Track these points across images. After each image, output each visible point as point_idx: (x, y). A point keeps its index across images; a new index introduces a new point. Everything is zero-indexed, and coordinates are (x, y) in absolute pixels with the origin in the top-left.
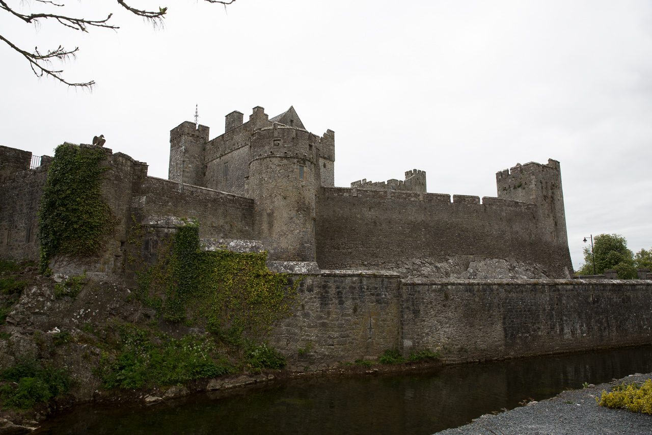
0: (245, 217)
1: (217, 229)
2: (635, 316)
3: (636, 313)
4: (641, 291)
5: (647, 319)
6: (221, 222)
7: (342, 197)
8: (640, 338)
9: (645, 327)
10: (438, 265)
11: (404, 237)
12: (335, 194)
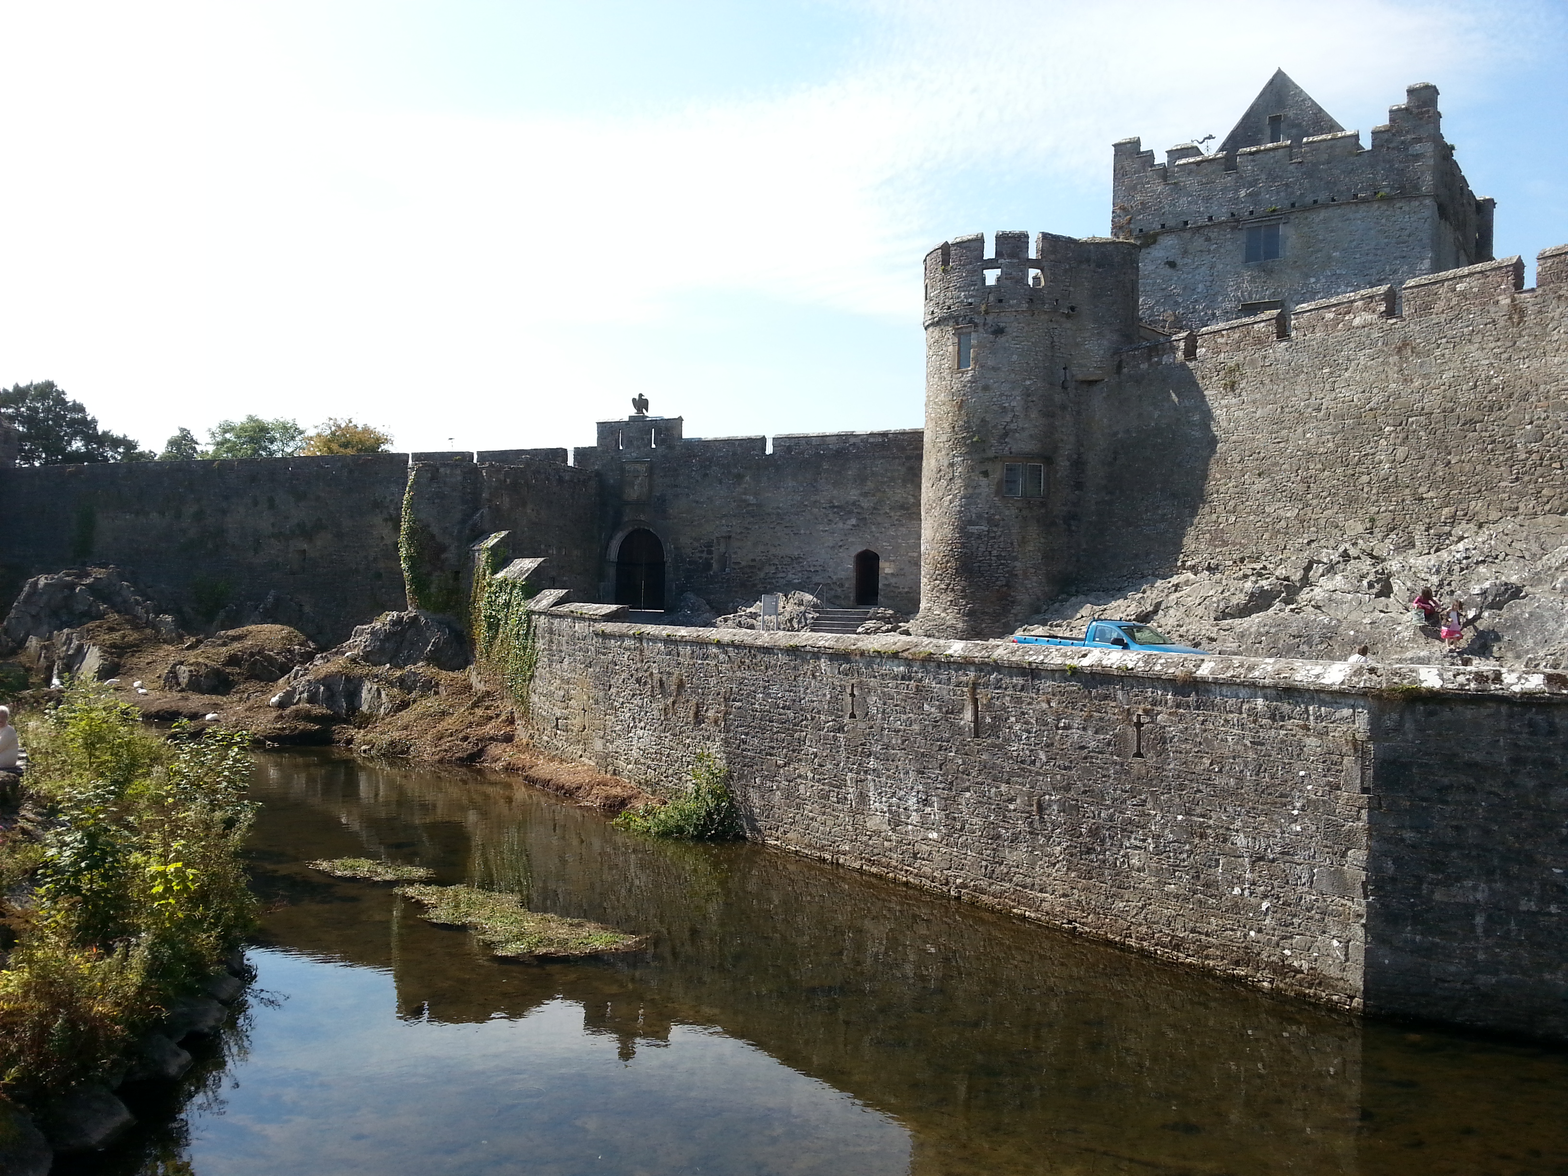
1: (843, 510)
2: (1180, 825)
3: (1188, 813)
4: (1241, 713)
5: (1258, 858)
6: (853, 494)
7: (1160, 367)
8: (1193, 931)
9: (1237, 891)
10: (1394, 565)
11: (1319, 466)
12: (1144, 366)
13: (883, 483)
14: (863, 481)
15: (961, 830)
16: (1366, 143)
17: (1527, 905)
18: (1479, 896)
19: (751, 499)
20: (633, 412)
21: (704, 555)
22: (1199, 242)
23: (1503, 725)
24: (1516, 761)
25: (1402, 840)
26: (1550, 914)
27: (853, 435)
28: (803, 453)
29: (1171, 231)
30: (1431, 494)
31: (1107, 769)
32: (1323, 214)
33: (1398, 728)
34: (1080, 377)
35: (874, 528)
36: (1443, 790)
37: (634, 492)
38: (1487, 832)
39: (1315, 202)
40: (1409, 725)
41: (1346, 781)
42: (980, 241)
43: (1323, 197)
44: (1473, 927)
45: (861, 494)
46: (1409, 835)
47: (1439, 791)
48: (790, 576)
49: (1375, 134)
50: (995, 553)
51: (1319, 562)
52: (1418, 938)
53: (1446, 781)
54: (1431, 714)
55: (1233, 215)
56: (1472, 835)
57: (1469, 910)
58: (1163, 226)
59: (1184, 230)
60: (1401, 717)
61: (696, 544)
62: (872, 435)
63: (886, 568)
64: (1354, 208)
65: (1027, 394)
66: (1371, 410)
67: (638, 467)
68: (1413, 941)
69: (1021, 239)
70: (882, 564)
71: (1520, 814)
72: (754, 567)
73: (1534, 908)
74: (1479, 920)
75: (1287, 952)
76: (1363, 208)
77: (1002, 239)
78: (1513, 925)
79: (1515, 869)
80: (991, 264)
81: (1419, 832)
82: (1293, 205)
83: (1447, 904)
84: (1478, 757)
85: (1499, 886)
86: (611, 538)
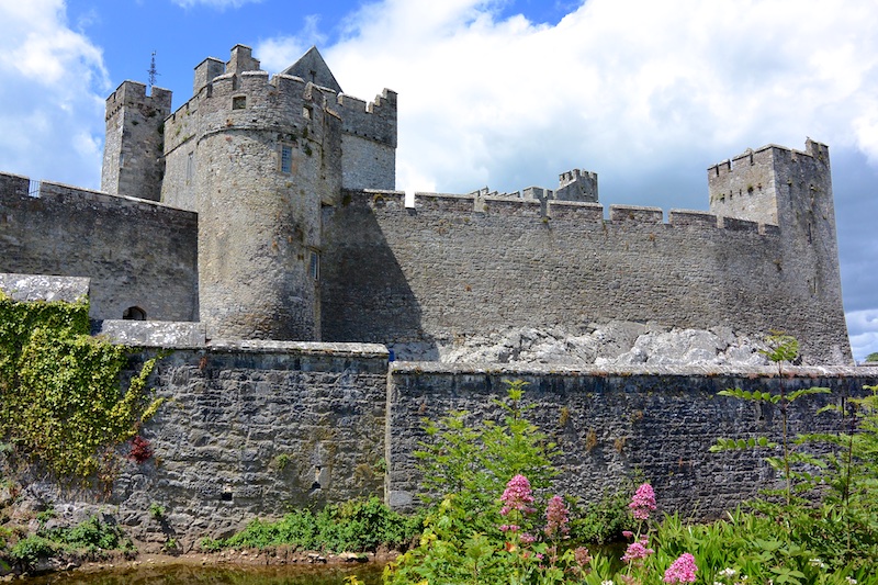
0: (179, 246)
1: (113, 267)
6: (123, 253)
7: (384, 208)
12: (370, 204)
13: (152, 248)
14: (134, 243)
16: (367, 108)
28: (75, 204)
32: (350, 138)
35: (143, 287)
39: (347, 130)
43: (351, 129)
45: (132, 254)
64: (364, 140)
76: (368, 142)
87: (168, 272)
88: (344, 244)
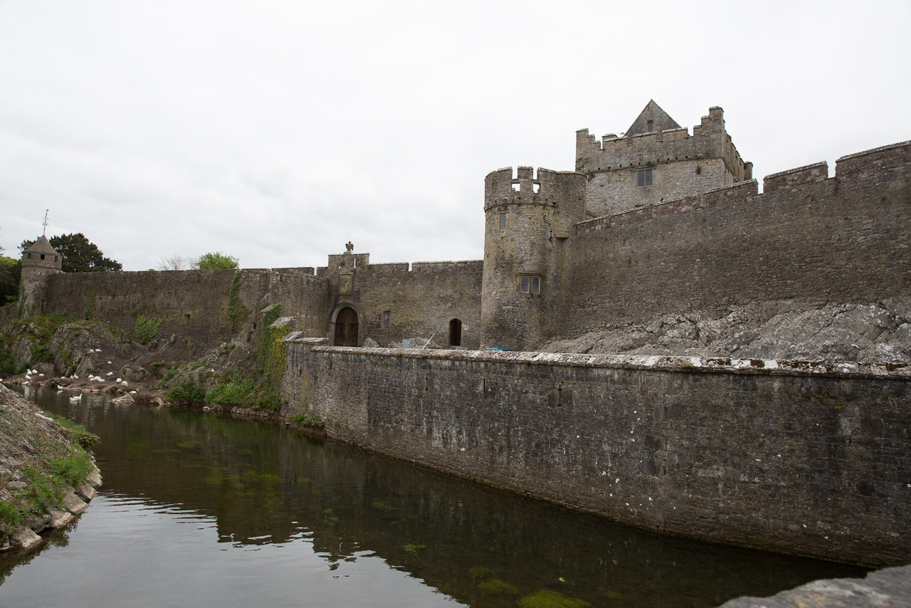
1: (444, 299)
2: (578, 440)
3: (582, 434)
4: (607, 382)
5: (614, 456)
6: (450, 292)
7: (595, 232)
8: (583, 494)
9: (604, 473)
10: (700, 325)
11: (667, 278)
12: (587, 231)
13: (464, 286)
14: (455, 286)
15: (476, 446)
16: (691, 133)
17: (743, 478)
18: (720, 473)
19: (400, 293)
20: (346, 250)
21: (377, 320)
22: (615, 177)
23: (731, 386)
24: (738, 405)
25: (683, 445)
26: (755, 483)
27: (450, 263)
28: (426, 271)
29: (603, 171)
30: (717, 291)
31: (545, 413)
32: (672, 165)
33: (681, 387)
34: (558, 236)
35: (459, 308)
36: (702, 419)
37: (344, 290)
38: (723, 441)
39: (668, 159)
40: (686, 386)
41: (655, 415)
42: (510, 170)
43: (671, 157)
44: (717, 490)
45: (454, 292)
46: (685, 443)
47: (700, 420)
48: (418, 331)
49: (695, 128)
50: (516, 319)
51: (666, 324)
52: (690, 495)
53: (703, 415)
54: (696, 380)
55: (631, 164)
56: (716, 443)
57: (715, 482)
58: (599, 169)
59: (608, 171)
60: (682, 382)
61: (374, 315)
62: (459, 262)
63: (465, 327)
64: (685, 162)
65: (533, 244)
66: (690, 251)
67: (347, 277)
68: (688, 497)
69: (530, 170)
70: (463, 325)
71: (740, 431)
72: (401, 326)
73: (747, 480)
74: (720, 486)
75: (627, 504)
76: (690, 162)
77: (520, 169)
78: (737, 489)
79: (737, 460)
80: (516, 182)
81: (690, 441)
82: (658, 160)
83: (704, 478)
84: (719, 402)
85: (729, 468)
86: (333, 311)
87: (473, 298)
88: (575, 263)
